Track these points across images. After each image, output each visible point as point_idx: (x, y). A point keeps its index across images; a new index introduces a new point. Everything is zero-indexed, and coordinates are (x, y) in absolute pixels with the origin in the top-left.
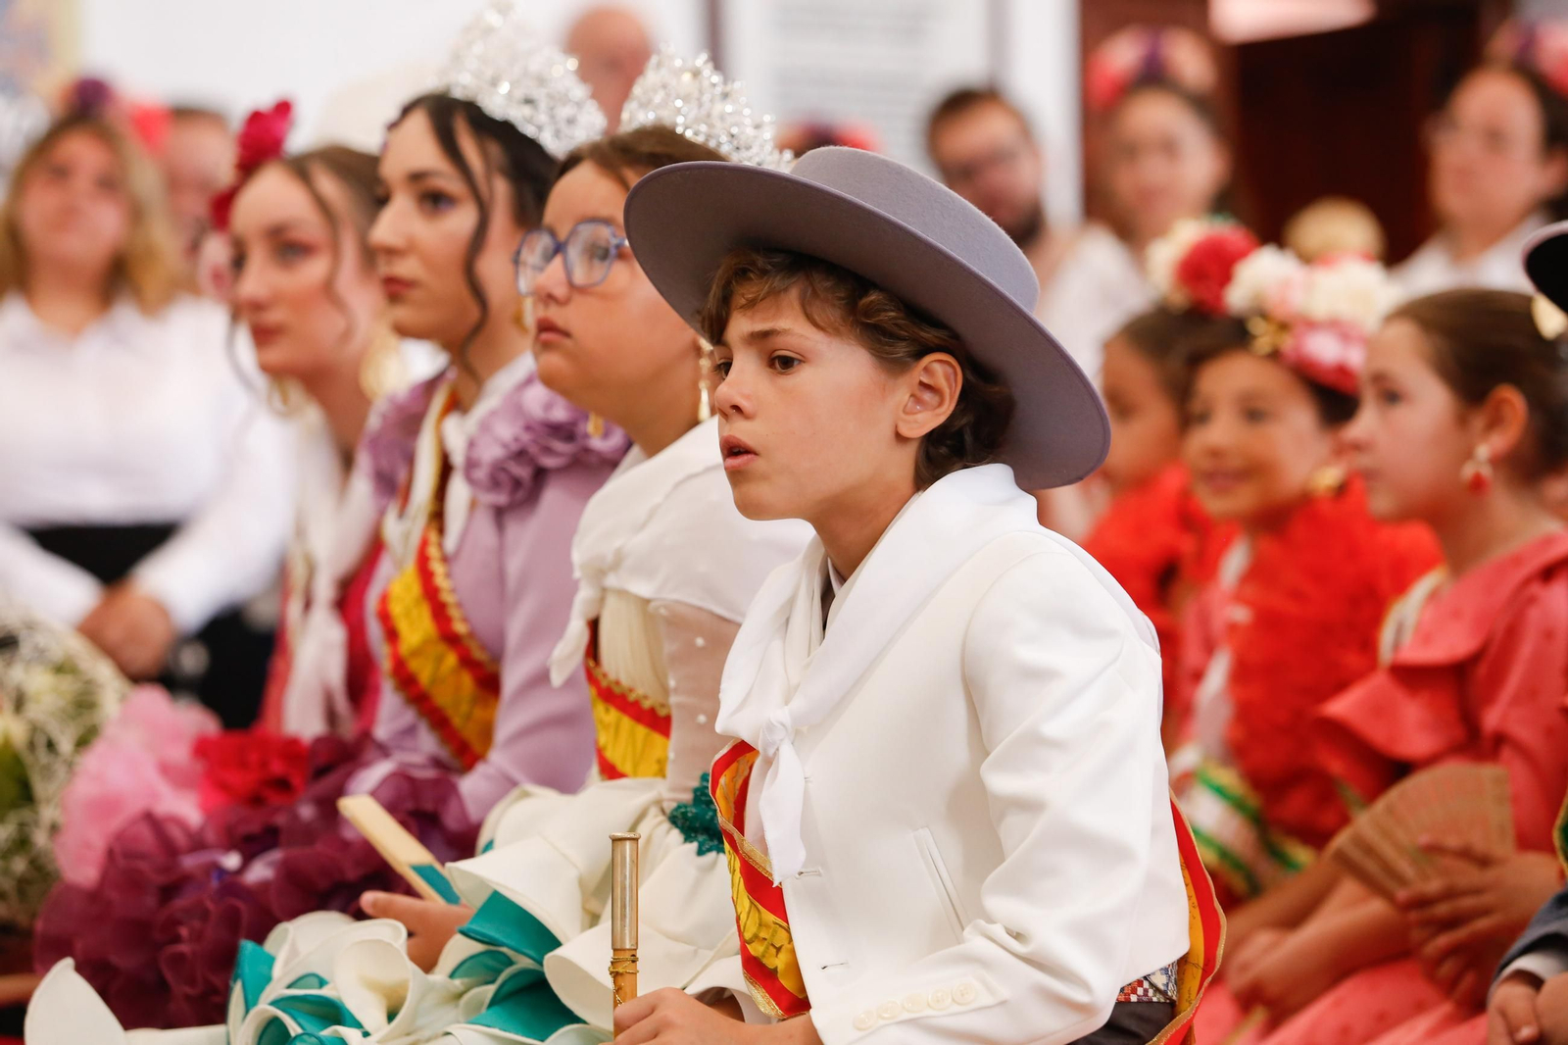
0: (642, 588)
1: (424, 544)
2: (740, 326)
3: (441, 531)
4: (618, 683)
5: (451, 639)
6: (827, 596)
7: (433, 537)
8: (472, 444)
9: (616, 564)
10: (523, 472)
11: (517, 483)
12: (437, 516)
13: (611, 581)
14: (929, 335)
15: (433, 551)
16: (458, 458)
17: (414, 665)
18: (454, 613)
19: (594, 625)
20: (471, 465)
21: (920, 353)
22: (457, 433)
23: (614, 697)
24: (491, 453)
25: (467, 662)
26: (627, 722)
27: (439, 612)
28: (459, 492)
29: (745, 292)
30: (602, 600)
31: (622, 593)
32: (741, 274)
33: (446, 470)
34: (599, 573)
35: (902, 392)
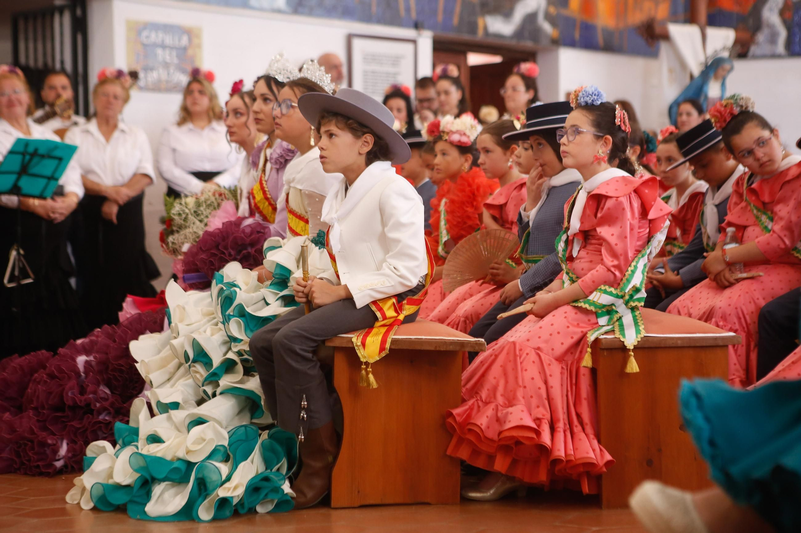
0: (299, 187)
1: (261, 177)
2: (323, 129)
3: (265, 174)
4: (292, 209)
5: (267, 199)
6: (346, 189)
7: (263, 175)
8: (271, 154)
9: (294, 180)
10: (282, 160)
11: (281, 163)
12: (264, 171)
13: (292, 185)
14: (365, 130)
15: (263, 179)
16: (268, 158)
17: (259, 205)
18: (267, 193)
19: (288, 195)
20: (271, 158)
21: (364, 133)
22: (269, 152)
23: (292, 212)
24: (275, 156)
25: (270, 204)
26: (294, 218)
27: (264, 192)
28: (269, 165)
29: (323, 122)
30: (290, 189)
31: (295, 188)
32: (323, 117)
33: (266, 161)
34: (289, 183)
35: (360, 143)
